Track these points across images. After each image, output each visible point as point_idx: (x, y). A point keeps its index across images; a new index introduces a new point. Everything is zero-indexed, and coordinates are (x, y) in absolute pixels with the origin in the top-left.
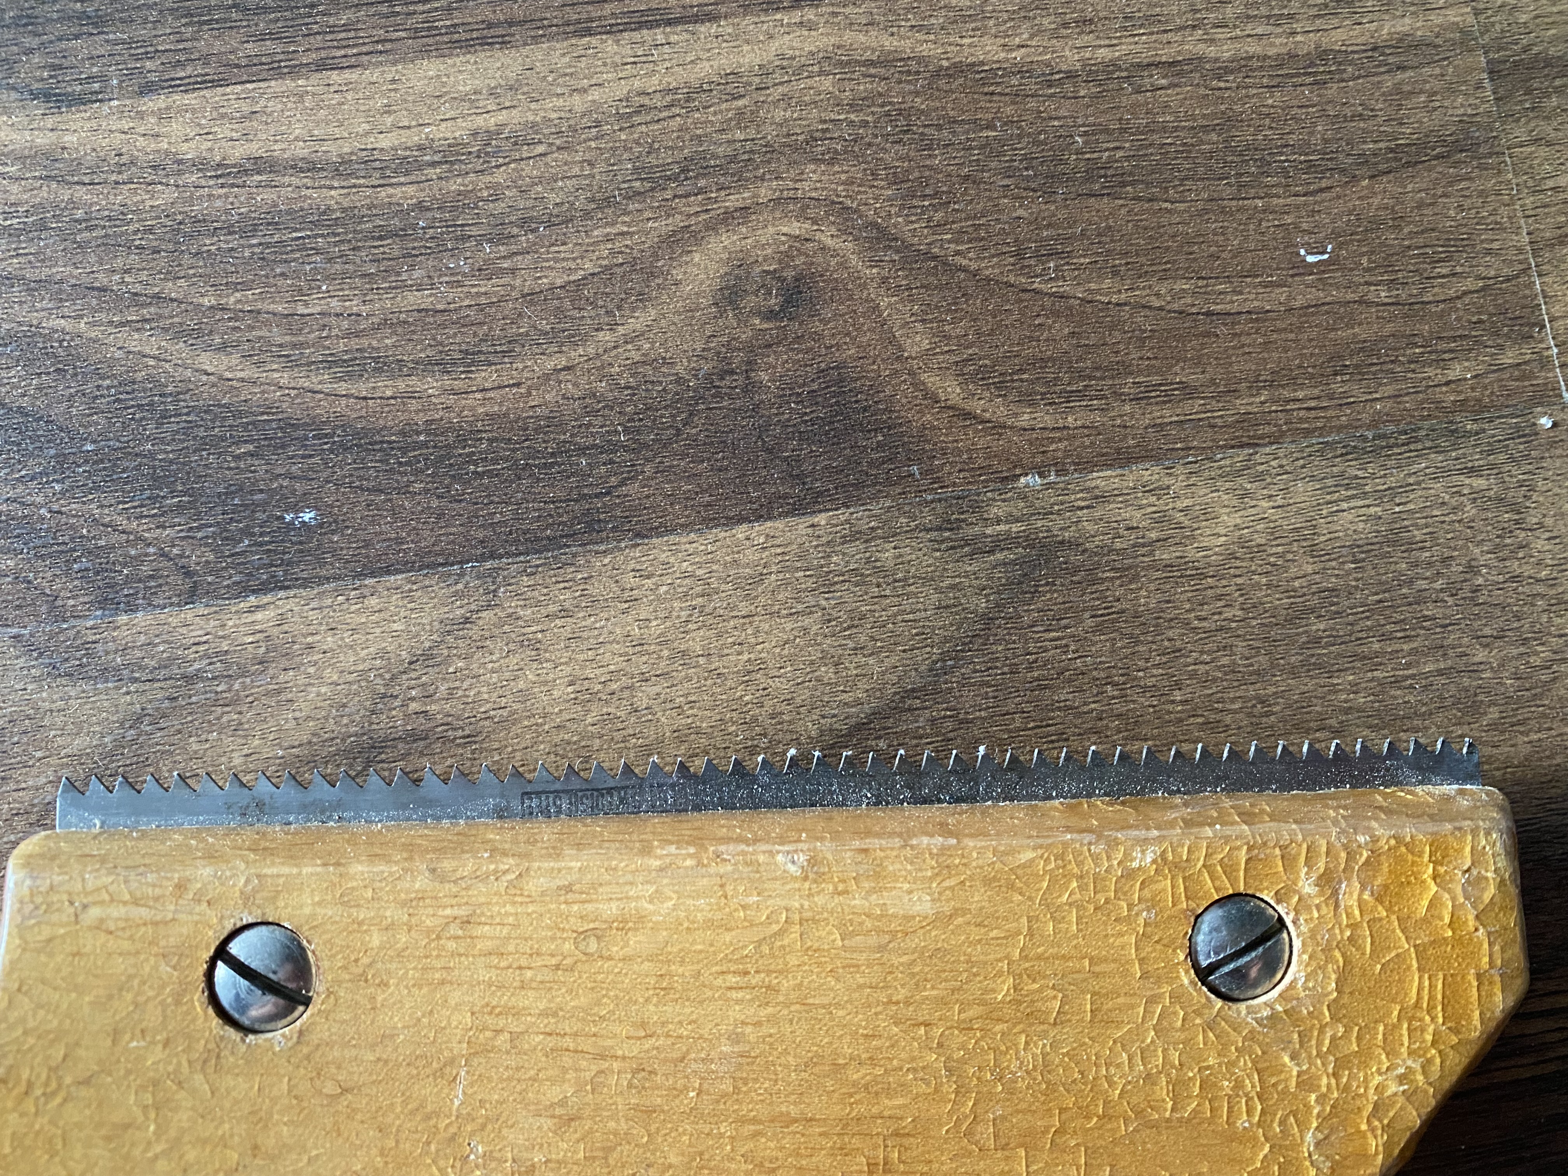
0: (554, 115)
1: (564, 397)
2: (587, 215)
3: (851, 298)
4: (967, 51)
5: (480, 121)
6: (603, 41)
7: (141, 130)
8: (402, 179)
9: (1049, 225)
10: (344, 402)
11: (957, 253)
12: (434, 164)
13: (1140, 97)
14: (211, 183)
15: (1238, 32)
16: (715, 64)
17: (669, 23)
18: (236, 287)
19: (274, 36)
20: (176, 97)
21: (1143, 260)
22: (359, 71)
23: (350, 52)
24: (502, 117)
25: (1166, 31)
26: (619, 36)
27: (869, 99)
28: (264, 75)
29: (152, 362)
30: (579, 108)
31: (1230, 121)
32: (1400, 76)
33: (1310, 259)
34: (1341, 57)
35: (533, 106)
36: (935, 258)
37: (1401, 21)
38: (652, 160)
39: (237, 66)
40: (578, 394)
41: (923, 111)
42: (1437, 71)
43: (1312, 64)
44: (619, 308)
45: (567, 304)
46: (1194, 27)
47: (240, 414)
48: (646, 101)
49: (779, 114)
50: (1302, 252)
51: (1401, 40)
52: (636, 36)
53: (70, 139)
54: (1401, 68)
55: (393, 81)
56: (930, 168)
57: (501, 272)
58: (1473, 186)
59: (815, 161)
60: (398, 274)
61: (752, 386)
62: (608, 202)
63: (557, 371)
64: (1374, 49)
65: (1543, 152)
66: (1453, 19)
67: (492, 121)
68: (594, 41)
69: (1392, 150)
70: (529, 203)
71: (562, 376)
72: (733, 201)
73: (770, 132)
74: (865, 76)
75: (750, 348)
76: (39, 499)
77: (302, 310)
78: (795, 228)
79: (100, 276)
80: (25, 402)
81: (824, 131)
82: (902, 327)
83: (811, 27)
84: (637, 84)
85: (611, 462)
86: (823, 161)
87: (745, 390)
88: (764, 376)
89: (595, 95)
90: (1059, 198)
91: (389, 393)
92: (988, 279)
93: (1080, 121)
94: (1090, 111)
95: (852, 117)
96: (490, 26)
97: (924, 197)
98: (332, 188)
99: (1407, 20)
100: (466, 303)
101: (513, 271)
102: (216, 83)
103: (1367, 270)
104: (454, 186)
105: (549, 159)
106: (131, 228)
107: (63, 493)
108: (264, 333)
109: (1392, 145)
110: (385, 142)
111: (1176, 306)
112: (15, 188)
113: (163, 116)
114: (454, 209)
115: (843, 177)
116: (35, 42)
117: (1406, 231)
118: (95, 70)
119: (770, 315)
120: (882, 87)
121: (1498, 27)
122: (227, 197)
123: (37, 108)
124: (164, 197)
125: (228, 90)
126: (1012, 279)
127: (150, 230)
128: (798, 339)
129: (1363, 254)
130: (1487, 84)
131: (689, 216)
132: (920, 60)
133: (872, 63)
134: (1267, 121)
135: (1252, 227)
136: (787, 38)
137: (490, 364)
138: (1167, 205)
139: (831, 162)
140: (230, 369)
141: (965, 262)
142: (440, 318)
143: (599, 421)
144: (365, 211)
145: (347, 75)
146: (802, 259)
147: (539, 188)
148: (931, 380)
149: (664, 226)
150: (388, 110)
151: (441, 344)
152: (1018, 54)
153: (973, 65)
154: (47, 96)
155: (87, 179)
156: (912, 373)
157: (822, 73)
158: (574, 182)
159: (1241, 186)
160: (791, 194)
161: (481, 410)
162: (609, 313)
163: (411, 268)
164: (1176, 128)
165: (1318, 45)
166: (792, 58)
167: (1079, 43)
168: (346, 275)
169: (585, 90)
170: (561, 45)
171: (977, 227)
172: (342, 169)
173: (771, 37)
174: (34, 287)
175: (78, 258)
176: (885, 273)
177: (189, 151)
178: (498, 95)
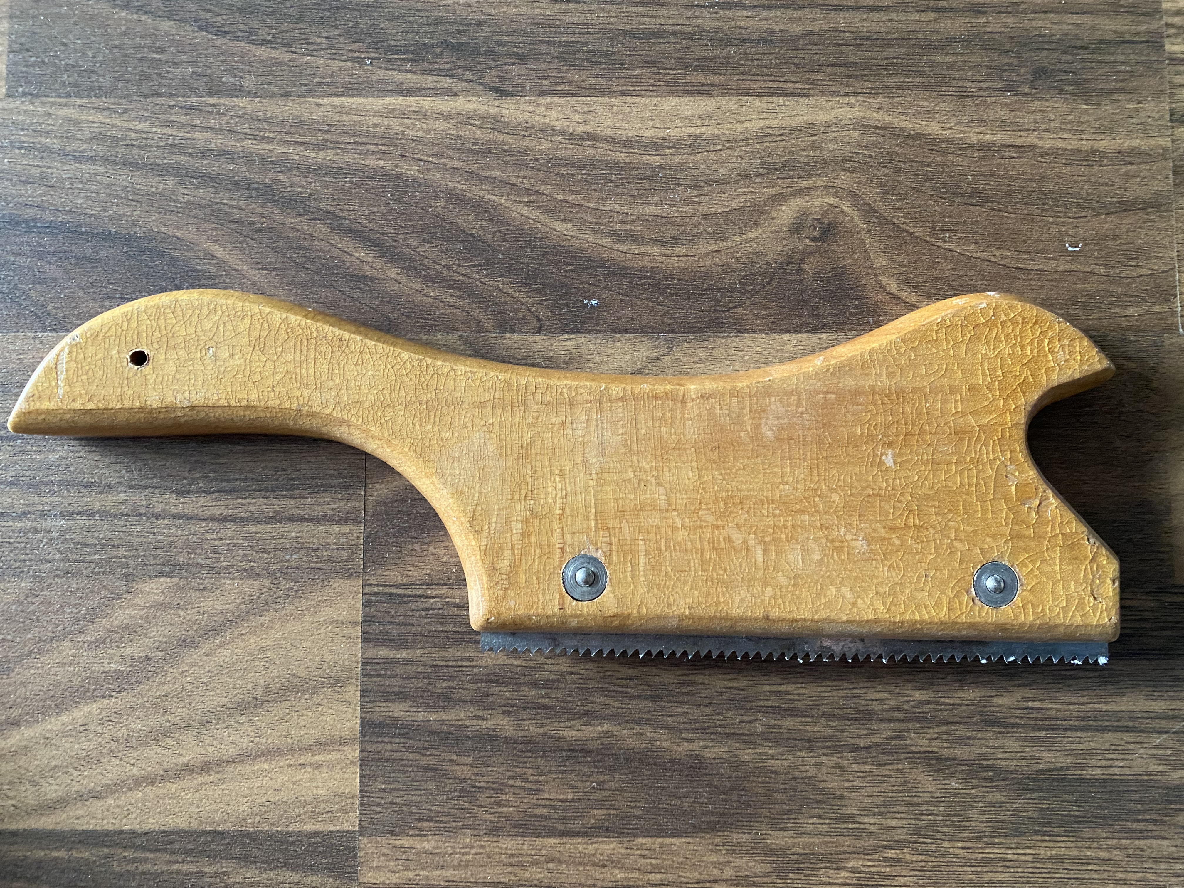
0: (727, 132)
1: (714, 264)
2: (736, 181)
3: (852, 236)
4: (924, 127)
5: (693, 130)
6: (754, 100)
7: (538, 112)
8: (654, 153)
9: (949, 217)
10: (616, 252)
11: (905, 223)
12: (669, 148)
13: (1002, 161)
14: (567, 142)
16: (805, 118)
17: (787, 95)
18: (573, 192)
19: (602, 76)
20: (555, 99)
22: (640, 98)
23: (637, 88)
24: (703, 129)
25: (1020, 131)
26: (762, 98)
27: (875, 144)
28: (596, 94)
29: (532, 222)
30: (739, 130)
31: (1044, 178)
32: (1129, 167)
33: (1070, 249)
34: (1102, 154)
35: (718, 126)
36: (894, 224)
37: (1134, 141)
38: (769, 160)
39: (584, 88)
40: (720, 263)
41: (898, 154)
42: (1148, 167)
43: (1088, 156)
44: (745, 226)
45: (722, 221)
46: (1034, 130)
47: (568, 251)
48: (770, 131)
49: (831, 146)
50: (1067, 245)
51: (1133, 150)
52: (770, 99)
53: (506, 112)
54: (1131, 163)
55: (655, 105)
56: (898, 181)
57: (694, 203)
58: (1155, 225)
59: (845, 170)
60: (647, 197)
61: (800, 271)
62: (747, 176)
63: (712, 252)
64: (1119, 153)
66: (1160, 143)
67: (699, 131)
68: (750, 99)
69: (1119, 203)
70: (711, 172)
71: (714, 254)
72: (805, 184)
73: (826, 155)
74: (874, 133)
75: (803, 253)
76: (477, 277)
77: (601, 208)
78: (832, 201)
79: (513, 178)
80: (474, 231)
81: (851, 157)
82: (874, 253)
83: (852, 106)
84: (767, 122)
85: (731, 297)
86: (849, 171)
87: (798, 272)
88: (807, 267)
89: (747, 125)
90: (956, 204)
91: (636, 252)
92: (917, 237)
93: (972, 169)
94: (978, 164)
95: (865, 152)
96: (703, 85)
97: (893, 195)
98: (621, 152)
99: (1138, 141)
100: (676, 215)
101: (699, 203)
102: (573, 95)
103: (1097, 258)
104: (677, 159)
105: (722, 152)
106: (529, 158)
107: (487, 275)
108: (583, 216)
109: (1119, 200)
110: (648, 134)
111: (1002, 262)
112: (478, 132)
113: (548, 107)
114: (676, 170)
115: (857, 180)
116: (494, 64)
117: (1119, 242)
118: (520, 81)
119: (814, 239)
120: (881, 139)
122: (573, 149)
123: (492, 95)
124: (545, 146)
125: (579, 99)
126: (928, 239)
127: (537, 160)
128: (826, 252)
129: (1096, 250)
130: (1171, 176)
131: (783, 188)
132: (901, 129)
133: (877, 127)
134: (1061, 181)
135: (1045, 230)
136: (841, 110)
137: (683, 245)
138: (1007, 214)
139: (852, 172)
140: (567, 230)
141: (908, 228)
142: (663, 221)
143: (728, 277)
144: (635, 165)
145: (636, 100)
146: (833, 215)
147: (716, 166)
148: (884, 280)
149: (771, 191)
150: (651, 119)
151: (662, 232)
152: (948, 133)
153: (925, 135)
154: (496, 90)
155: (511, 132)
156: (876, 275)
157: (854, 129)
158: (733, 165)
159: (1043, 210)
160: (832, 184)
161: (676, 265)
162: (740, 228)
163: (653, 195)
164: (1017, 178)
165: (1092, 147)
166: (841, 120)
167: (977, 131)
168: (623, 194)
169: (743, 122)
170: (735, 99)
171: (916, 212)
172: (627, 144)
173: (833, 108)
174: (482, 179)
175: (504, 168)
176: (870, 227)
177: (558, 125)
178: (702, 119)
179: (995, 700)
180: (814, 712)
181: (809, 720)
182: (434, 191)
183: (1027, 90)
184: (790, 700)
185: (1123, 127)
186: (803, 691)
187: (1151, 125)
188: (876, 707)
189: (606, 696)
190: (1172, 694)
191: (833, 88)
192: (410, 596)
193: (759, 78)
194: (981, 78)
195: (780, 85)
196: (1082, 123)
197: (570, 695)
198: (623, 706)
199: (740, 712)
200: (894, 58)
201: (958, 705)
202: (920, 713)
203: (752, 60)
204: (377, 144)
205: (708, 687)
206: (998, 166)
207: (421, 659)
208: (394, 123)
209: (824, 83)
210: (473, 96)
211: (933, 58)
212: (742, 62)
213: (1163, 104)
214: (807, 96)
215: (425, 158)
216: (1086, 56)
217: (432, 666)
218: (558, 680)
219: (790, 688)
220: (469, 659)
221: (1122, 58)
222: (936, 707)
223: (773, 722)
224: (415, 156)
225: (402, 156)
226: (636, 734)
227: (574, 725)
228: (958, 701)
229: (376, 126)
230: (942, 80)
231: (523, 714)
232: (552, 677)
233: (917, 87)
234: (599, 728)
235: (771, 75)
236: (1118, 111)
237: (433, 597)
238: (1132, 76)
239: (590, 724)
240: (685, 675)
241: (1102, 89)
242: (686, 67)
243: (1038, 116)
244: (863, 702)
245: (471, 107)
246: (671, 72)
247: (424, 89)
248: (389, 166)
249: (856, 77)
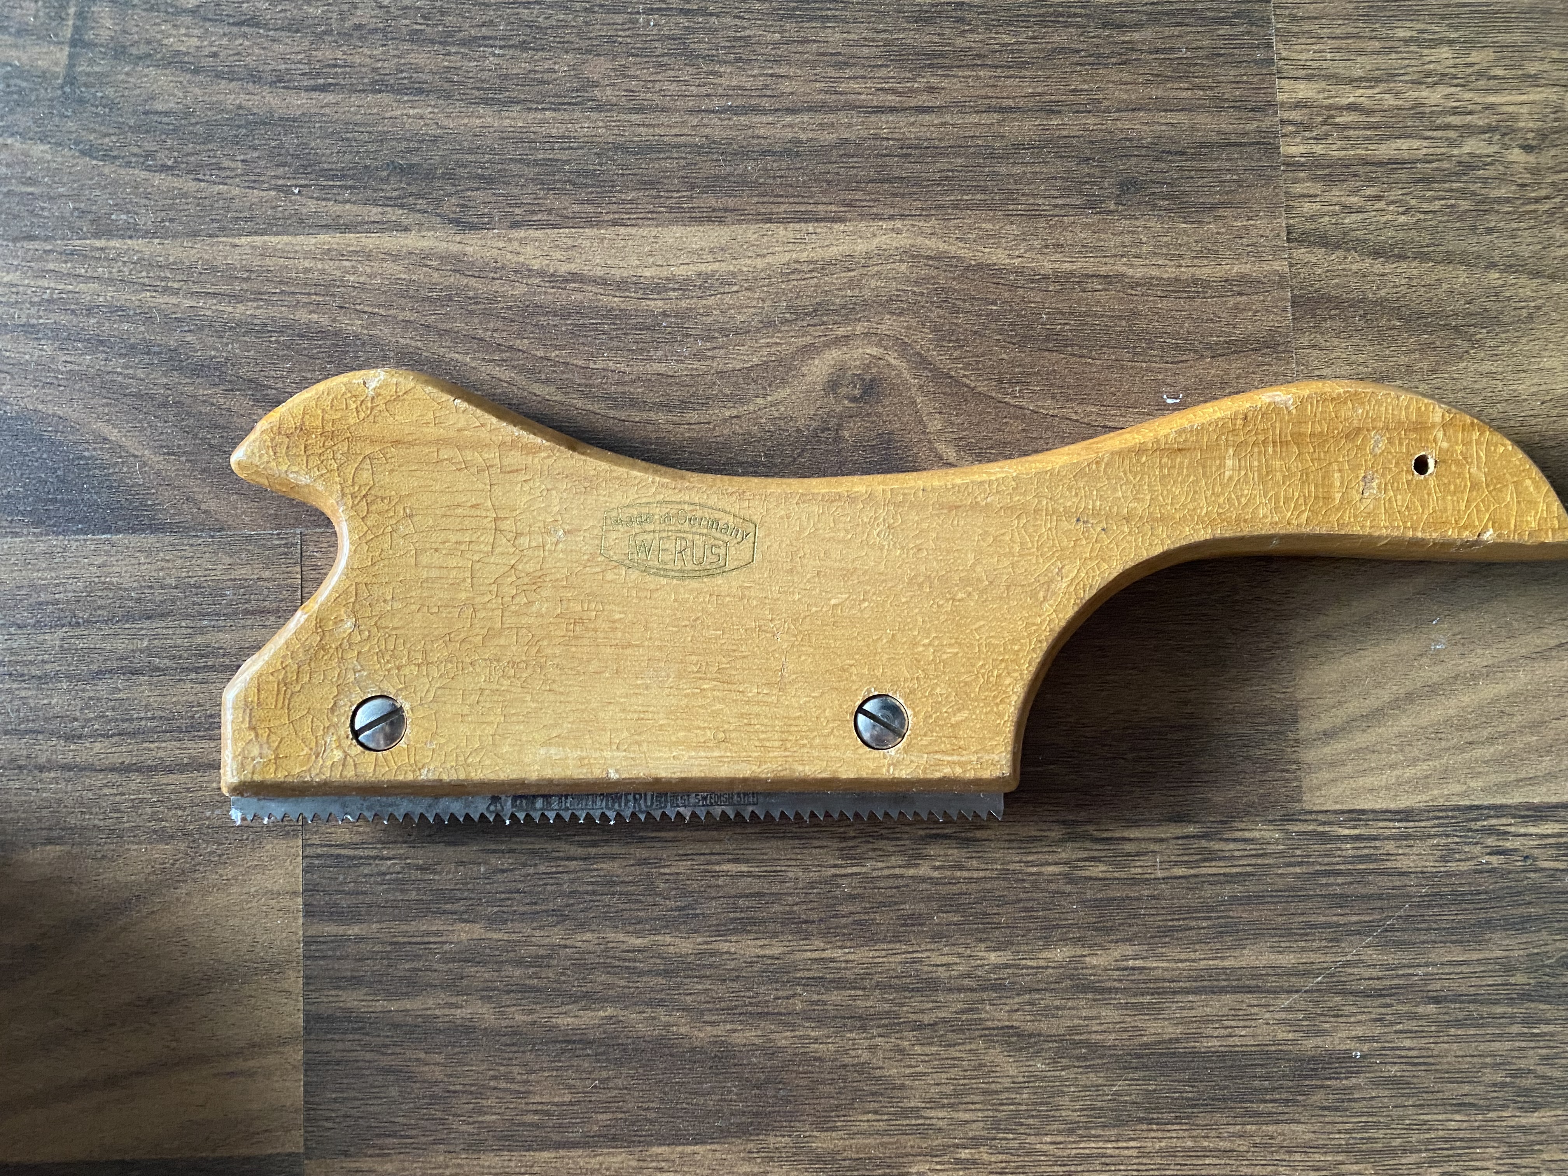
0: (745, 269)
1: (733, 433)
2: (758, 330)
3: (900, 395)
4: (987, 256)
5: (703, 268)
6: (778, 227)
7: (510, 249)
8: (656, 296)
9: (1019, 365)
10: (612, 421)
12: (674, 290)
13: (1084, 295)
14: (547, 285)
15: (1147, 262)
16: (841, 248)
17: (817, 220)
18: (556, 348)
19: (589, 202)
20: (530, 231)
21: (1071, 392)
22: (636, 228)
23: (633, 216)
24: (716, 266)
25: (1104, 257)
26: (787, 225)
27: (927, 279)
28: (582, 225)
29: (505, 385)
30: (760, 267)
31: (1134, 315)
32: (1239, 299)
33: (1169, 401)
34: (1205, 284)
35: (734, 262)
36: (951, 377)
37: (1244, 266)
38: (798, 301)
39: (567, 217)
40: (741, 431)
41: (956, 290)
42: (1262, 298)
43: (1188, 286)
44: (770, 386)
45: (741, 380)
46: (1122, 256)
48: (797, 266)
49: (873, 283)
50: (1165, 397)
51: (1242, 277)
52: (797, 226)
53: (469, 250)
54: (1240, 294)
55: (655, 237)
56: (956, 324)
57: (707, 358)
58: (1271, 369)
59: (890, 313)
60: (649, 352)
61: (838, 439)
62: (770, 324)
63: (731, 417)
64: (1226, 281)
65: (1315, 353)
66: (1275, 268)
67: (710, 268)
68: (772, 226)
69: (1226, 342)
70: (726, 319)
71: (734, 421)
72: (841, 331)
73: (867, 293)
74: (926, 265)
75: (840, 417)
77: (592, 365)
78: (874, 351)
79: (480, 331)
81: (898, 296)
82: (927, 415)
83: (899, 232)
84: (795, 255)
86: (895, 313)
87: (835, 440)
88: (846, 434)
89: (770, 259)
90: (1028, 350)
91: (637, 419)
92: (980, 393)
93: (1047, 305)
94: (1053, 300)
95: (915, 289)
96: (714, 210)
97: (950, 341)
98: (615, 296)
99: (1248, 266)
101: (713, 358)
102: (554, 226)
104: (684, 304)
105: (740, 294)
106: (500, 306)
108: (570, 376)
109: (1227, 339)
110: (647, 273)
111: (1086, 420)
112: (436, 275)
113: (523, 242)
114: (683, 318)
115: (905, 324)
116: (453, 190)
118: (486, 210)
119: (854, 399)
120: (934, 273)
121: (1302, 275)
122: (555, 294)
123: (451, 229)
124: (520, 290)
125: (561, 231)
126: (994, 394)
127: (510, 308)
128: (869, 415)
130: (1289, 309)
131: (815, 337)
132: (959, 258)
133: (929, 258)
134: (1156, 317)
135: (1137, 379)
136: (884, 237)
137: (695, 410)
138: (1090, 360)
139: (900, 314)
140: (549, 394)
141: (968, 382)
142: (670, 380)
144: (633, 313)
145: (630, 230)
146: (876, 369)
147: (732, 312)
148: (941, 447)
149: (801, 342)
150: (650, 254)
151: (669, 395)
152: (1017, 261)
153: (989, 265)
154: (456, 222)
155: (477, 274)
156: (929, 442)
157: (901, 261)
158: (752, 310)
159: (1135, 354)
160: (874, 331)
161: (687, 435)
162: (764, 388)
163: (656, 349)
164: (1103, 316)
165: (1193, 275)
166: (885, 250)
167: (1053, 258)
168: (618, 349)
169: (764, 256)
170: (754, 227)
171: (978, 362)
172: (622, 285)
173: (875, 235)
174: (442, 333)
175: (468, 320)
176: (922, 383)
177: (536, 265)
178: (715, 253)
179: (1088, 959)
180: (867, 983)
181: (861, 993)
182: (383, 350)
183: (1112, 207)
184: (836, 968)
185: (1230, 249)
186: (851, 957)
187: (1265, 246)
188: (942, 972)
189: (608, 973)
190: (1303, 944)
191: (875, 210)
192: (361, 858)
193: (782, 200)
194: (1056, 194)
195: (809, 208)
196: (1180, 245)
197: (563, 974)
198: (631, 985)
199: (774, 985)
200: (949, 171)
201: (1043, 968)
202: (996, 979)
203: (774, 178)
204: (309, 294)
205: (735, 956)
206: (1078, 302)
207: (378, 935)
208: (329, 266)
209: (865, 203)
210: (428, 230)
211: (996, 169)
212: (762, 180)
213: (1279, 220)
214: (841, 220)
215: (370, 310)
216: (1183, 164)
217: (391, 944)
218: (550, 956)
219: (837, 954)
220: (437, 933)
221: (1228, 165)
222: (1016, 971)
223: (815, 997)
224: (358, 307)
225: (341, 307)
226: (646, 1019)
227: (570, 1011)
228: (1042, 963)
229: (307, 270)
230: (1010, 197)
231: (506, 999)
232: (542, 952)
233: (978, 206)
234: (601, 1013)
235: (798, 196)
236: (1223, 230)
237: (390, 859)
238: (1240, 186)
239: (590, 1009)
240: (707, 943)
241: (1203, 203)
242: (692, 189)
243: (1127, 239)
244: (926, 968)
245: (426, 244)
246: (675, 195)
247: (367, 223)
248: (325, 321)
249: (903, 196)
